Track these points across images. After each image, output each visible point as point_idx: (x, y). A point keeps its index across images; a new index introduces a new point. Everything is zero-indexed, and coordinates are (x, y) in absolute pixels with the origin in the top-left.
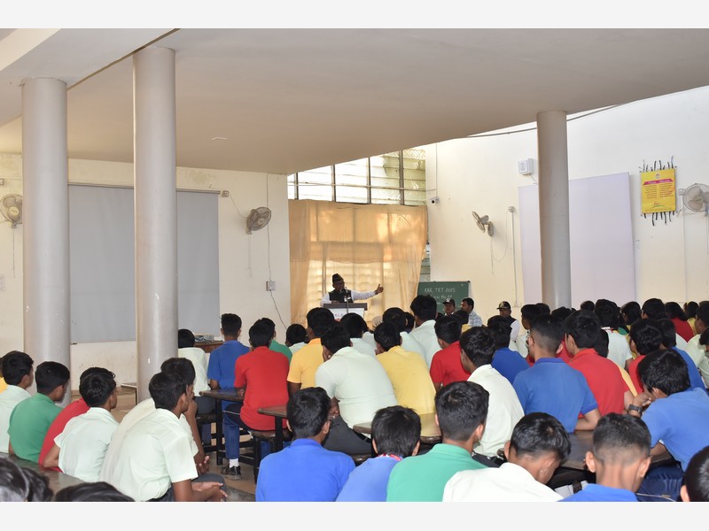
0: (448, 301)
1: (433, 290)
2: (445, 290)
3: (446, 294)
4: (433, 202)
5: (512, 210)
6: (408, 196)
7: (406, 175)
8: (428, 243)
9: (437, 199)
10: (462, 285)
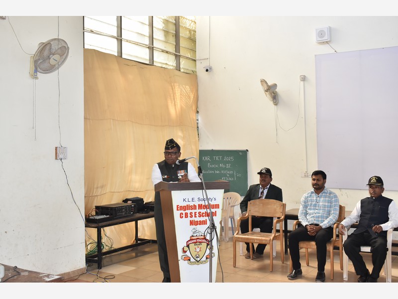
1: (211, 158)
2: (223, 158)
3: (225, 163)
4: (207, 70)
5: (304, 79)
6: (183, 63)
7: (183, 43)
8: (198, 112)
9: (211, 68)
10: (241, 154)
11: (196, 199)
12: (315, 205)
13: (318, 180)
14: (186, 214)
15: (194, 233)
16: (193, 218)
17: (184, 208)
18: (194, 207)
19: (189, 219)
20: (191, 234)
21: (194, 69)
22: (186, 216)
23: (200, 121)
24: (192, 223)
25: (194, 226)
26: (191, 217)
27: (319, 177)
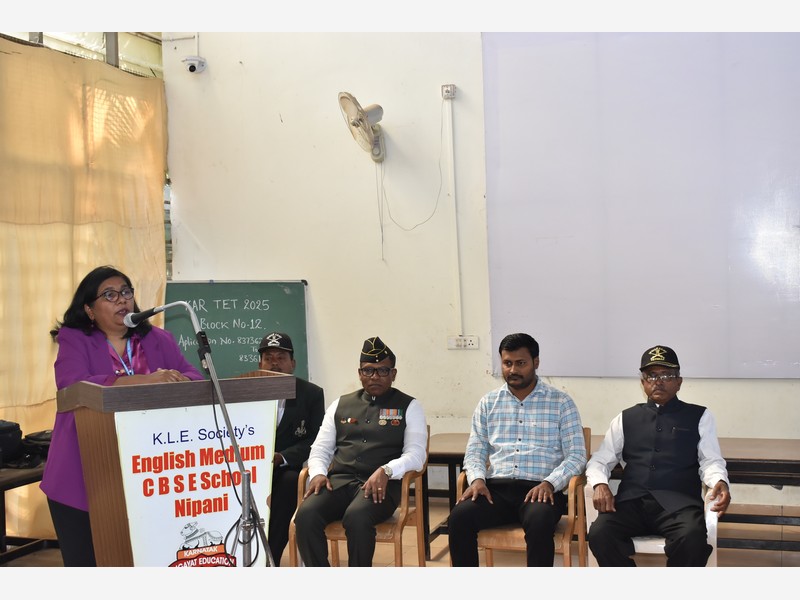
0: (274, 342)
1: (209, 304)
2: (240, 304)
3: (247, 316)
4: (192, 69)
5: (452, 94)
8: (168, 181)
9: (202, 64)
10: (287, 291)
11: (193, 434)
12: (514, 430)
13: (518, 363)
14: (164, 482)
15: (189, 538)
16: (186, 494)
17: (156, 464)
18: (188, 459)
19: (173, 496)
20: (179, 543)
21: (155, 66)
22: (164, 488)
23: (173, 207)
24: (181, 509)
25: (189, 519)
26: (180, 489)
27: (522, 354)
